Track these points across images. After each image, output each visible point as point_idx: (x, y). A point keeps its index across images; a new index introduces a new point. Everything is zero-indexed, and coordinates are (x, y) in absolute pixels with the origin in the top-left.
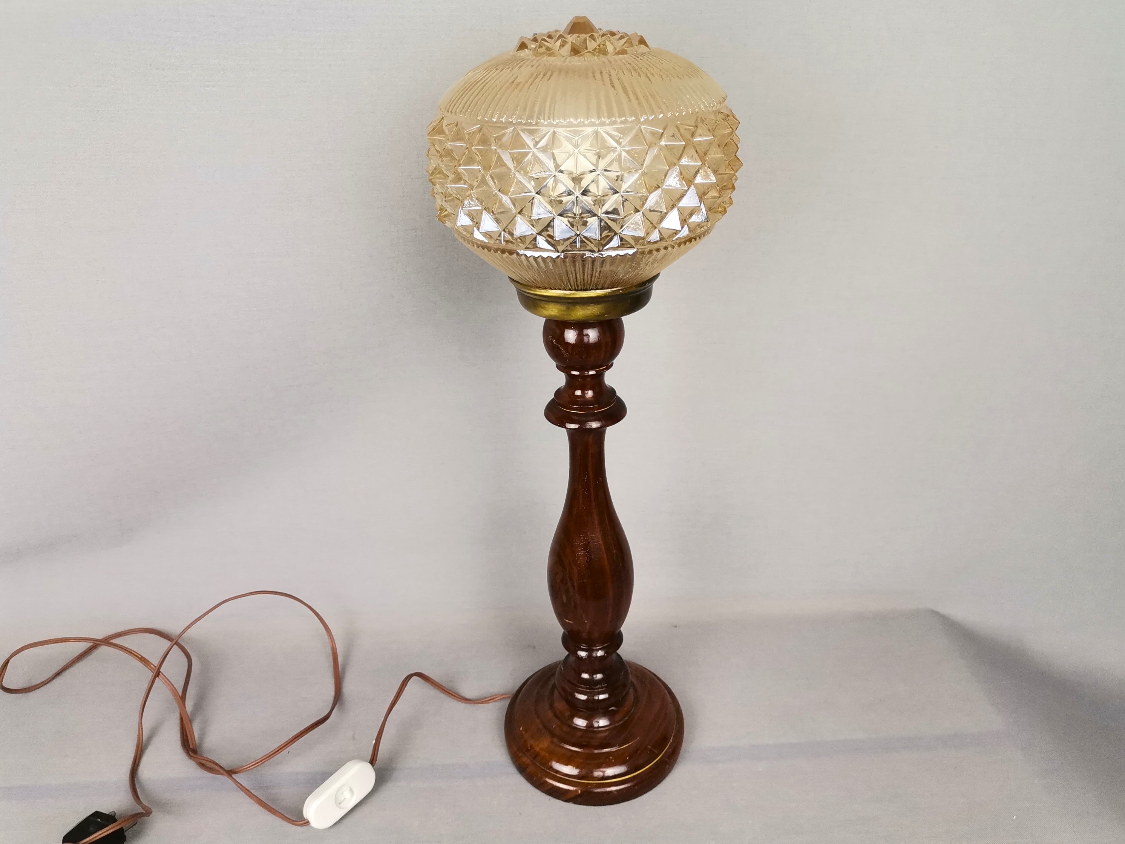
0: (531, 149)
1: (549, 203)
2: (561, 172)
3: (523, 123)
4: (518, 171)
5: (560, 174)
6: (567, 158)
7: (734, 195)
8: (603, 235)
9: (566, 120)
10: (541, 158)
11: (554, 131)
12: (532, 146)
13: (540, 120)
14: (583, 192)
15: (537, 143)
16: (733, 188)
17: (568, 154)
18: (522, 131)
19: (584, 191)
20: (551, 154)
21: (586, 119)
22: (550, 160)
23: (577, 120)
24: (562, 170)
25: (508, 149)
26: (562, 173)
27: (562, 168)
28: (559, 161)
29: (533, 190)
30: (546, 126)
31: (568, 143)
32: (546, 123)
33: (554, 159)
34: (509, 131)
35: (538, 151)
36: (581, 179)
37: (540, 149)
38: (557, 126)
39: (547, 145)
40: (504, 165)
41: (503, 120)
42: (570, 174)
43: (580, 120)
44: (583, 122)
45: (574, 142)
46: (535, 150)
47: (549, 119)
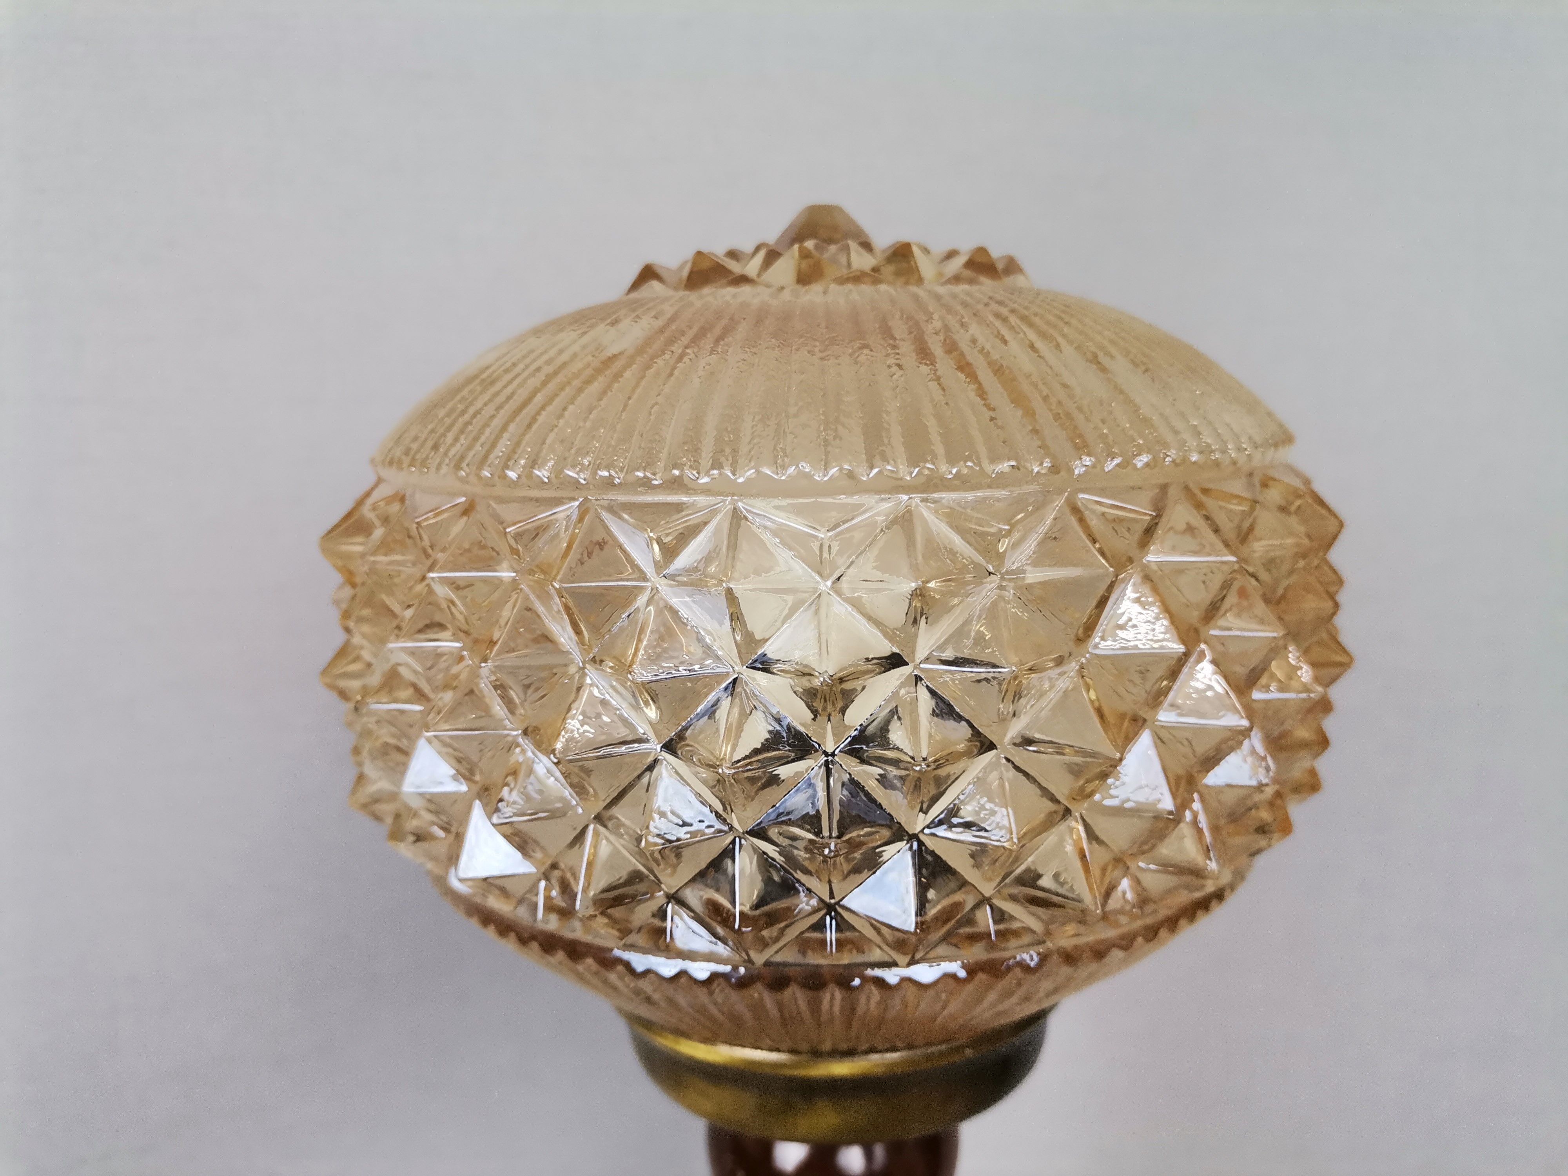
0: (645, 579)
1: (711, 788)
2: (764, 665)
3: (617, 481)
4: (593, 660)
5: (760, 677)
6: (786, 611)
7: (1325, 765)
8: (932, 912)
9: (784, 467)
10: (684, 613)
11: (735, 510)
12: (649, 570)
13: (682, 470)
14: (850, 744)
15: (670, 552)
16: (1323, 742)
17: (790, 599)
18: (610, 509)
19: (855, 740)
20: (723, 598)
21: (865, 465)
22: (721, 623)
23: (826, 469)
24: (770, 655)
25: (554, 579)
26: (766, 670)
27: (771, 650)
28: (756, 625)
29: (651, 735)
30: (706, 491)
31: (791, 554)
32: (705, 480)
33: (736, 618)
34: (562, 516)
35: (671, 586)
36: (848, 698)
37: (679, 578)
38: (745, 492)
39: (708, 559)
40: (546, 639)
41: (542, 474)
42: (804, 674)
43: (841, 469)
44: (851, 475)
45: (818, 552)
46: (662, 585)
47: (717, 464)
